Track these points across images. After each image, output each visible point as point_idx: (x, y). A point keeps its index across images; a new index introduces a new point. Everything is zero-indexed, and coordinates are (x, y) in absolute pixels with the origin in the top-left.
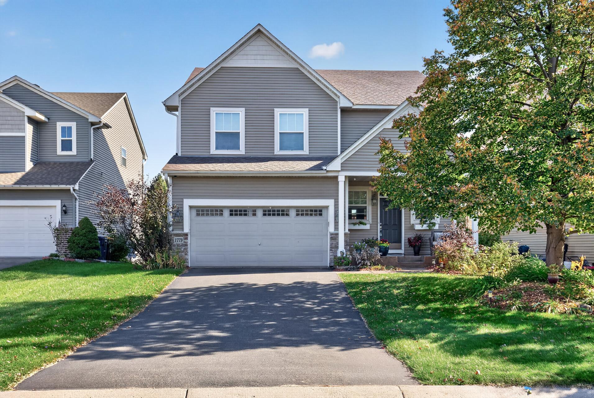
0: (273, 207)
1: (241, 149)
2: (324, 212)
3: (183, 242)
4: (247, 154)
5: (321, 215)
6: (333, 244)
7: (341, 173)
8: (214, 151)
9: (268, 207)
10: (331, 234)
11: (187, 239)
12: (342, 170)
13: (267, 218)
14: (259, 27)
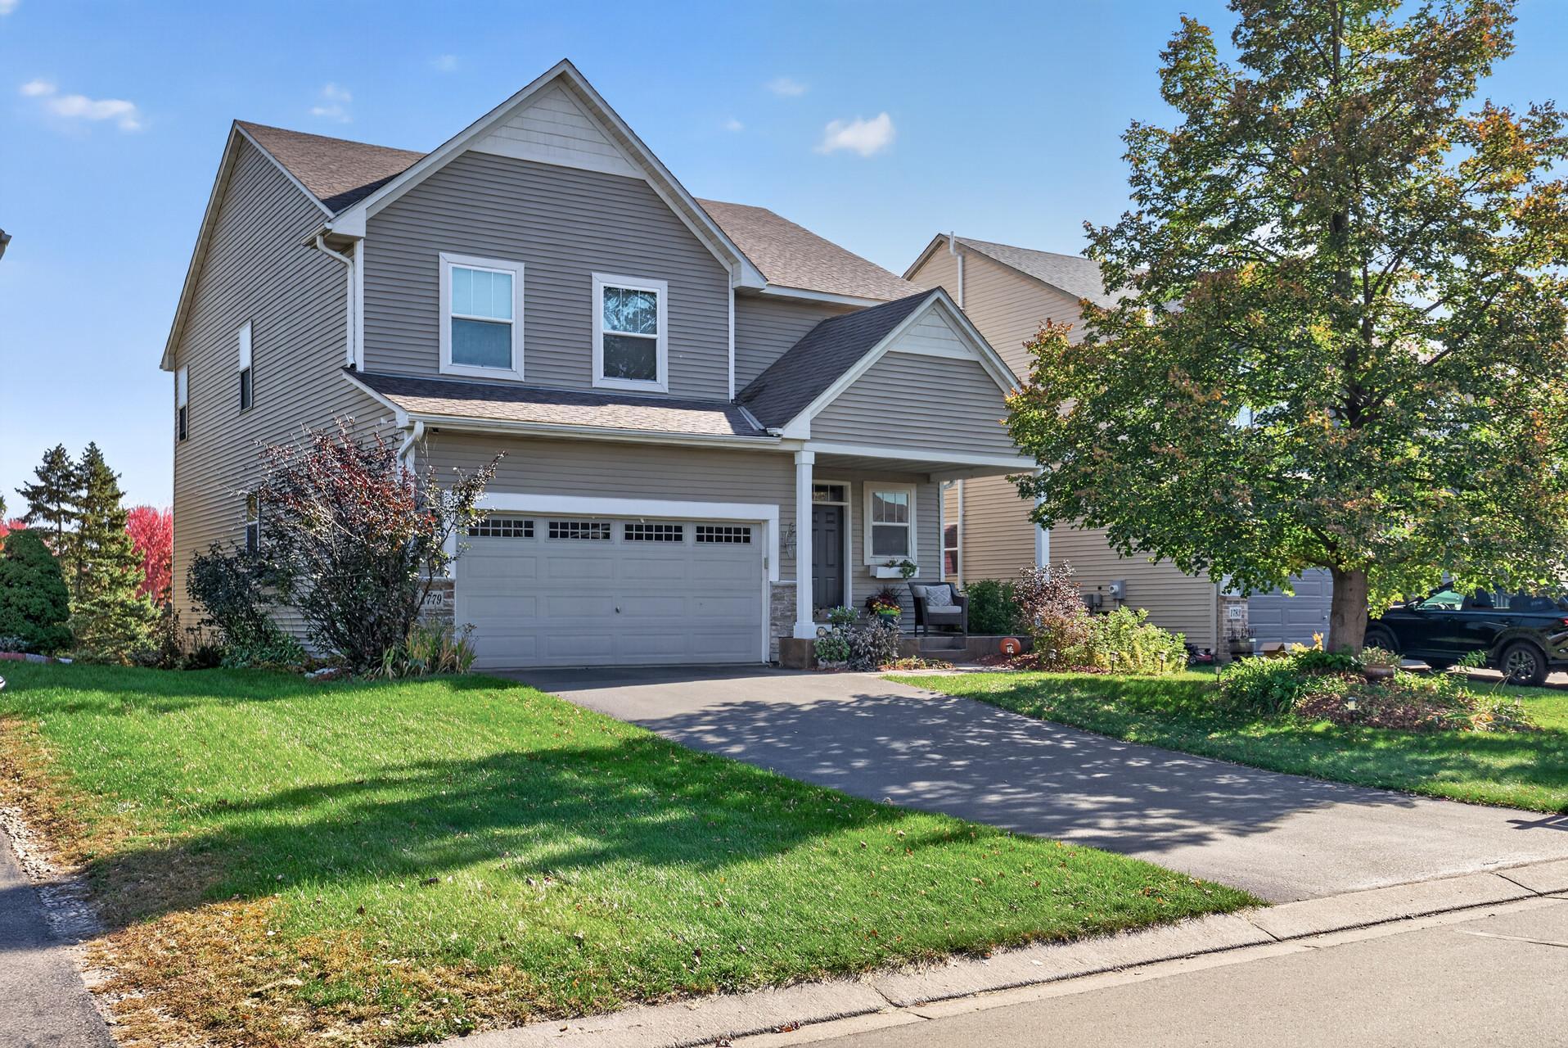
0: (647, 518)
1: (514, 368)
2: (753, 535)
3: (441, 605)
4: (529, 380)
5: (747, 540)
6: (776, 609)
7: (807, 446)
8: (448, 366)
9: (638, 518)
10: (774, 586)
11: (451, 595)
12: (813, 439)
13: (634, 545)
14: (565, 67)
